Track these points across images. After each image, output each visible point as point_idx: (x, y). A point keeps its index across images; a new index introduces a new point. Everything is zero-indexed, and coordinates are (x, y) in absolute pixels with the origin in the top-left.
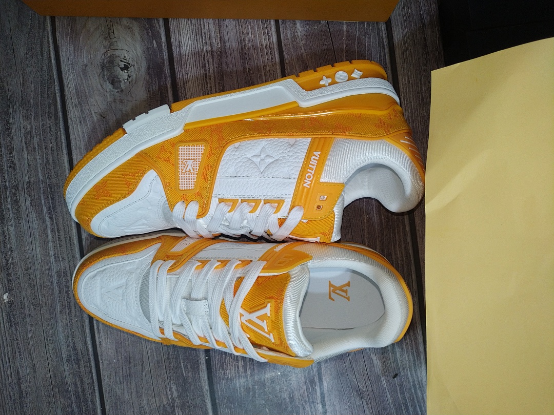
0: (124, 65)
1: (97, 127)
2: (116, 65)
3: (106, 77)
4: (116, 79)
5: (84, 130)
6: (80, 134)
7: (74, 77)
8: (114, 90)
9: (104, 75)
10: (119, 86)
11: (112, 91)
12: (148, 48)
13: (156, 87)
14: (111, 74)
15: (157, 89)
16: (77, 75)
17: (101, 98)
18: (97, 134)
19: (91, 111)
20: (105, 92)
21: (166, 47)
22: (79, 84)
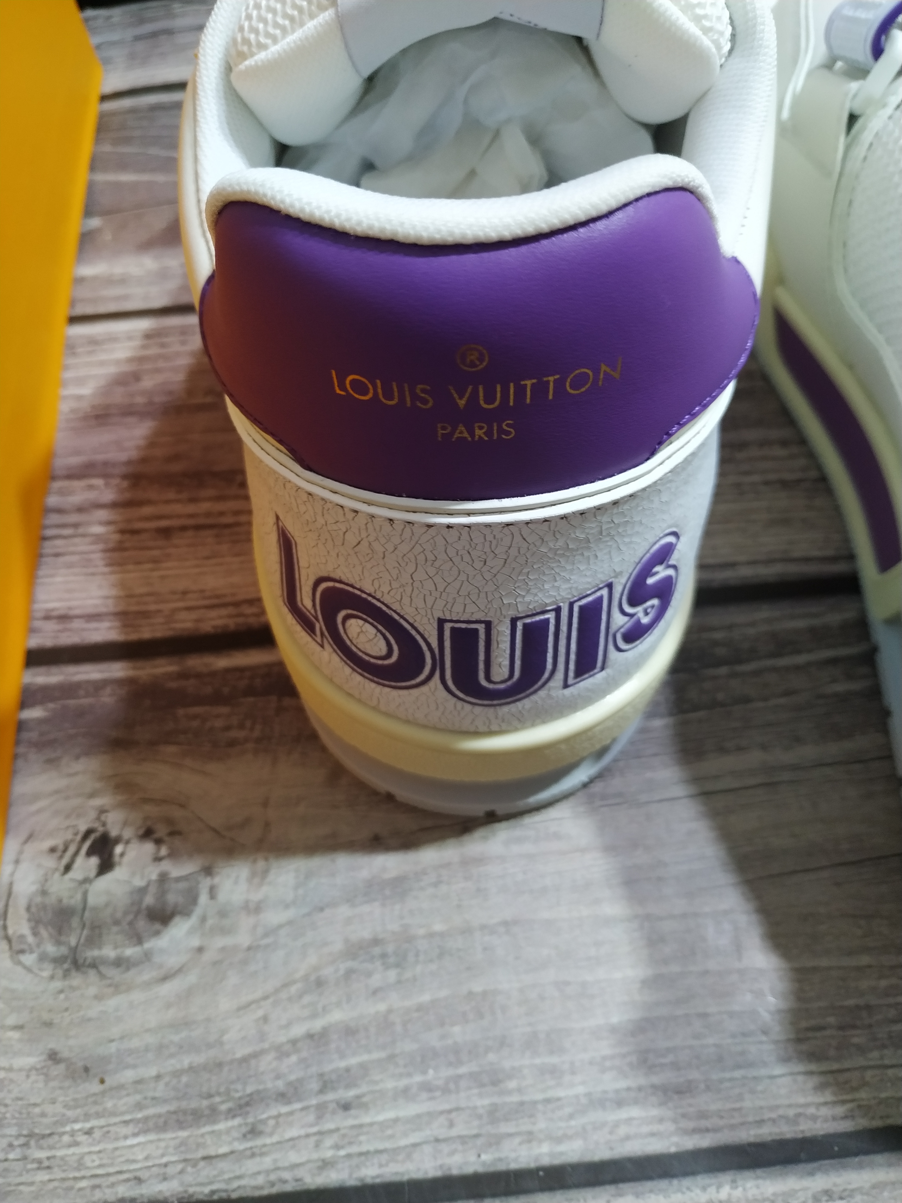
0: (89, 854)
1: (382, 1007)
2: (79, 897)
3: (130, 952)
4: (149, 900)
5: (390, 1084)
6: (411, 1110)
7: (97, 1134)
8: (198, 912)
9: (119, 963)
10: (182, 885)
11: (203, 919)
12: (40, 745)
13: (218, 716)
14: (117, 923)
15: (224, 710)
16: (87, 1117)
17: (233, 979)
18: (420, 1008)
19: (294, 1042)
20: (208, 957)
21: (54, 669)
22: (139, 1106)
